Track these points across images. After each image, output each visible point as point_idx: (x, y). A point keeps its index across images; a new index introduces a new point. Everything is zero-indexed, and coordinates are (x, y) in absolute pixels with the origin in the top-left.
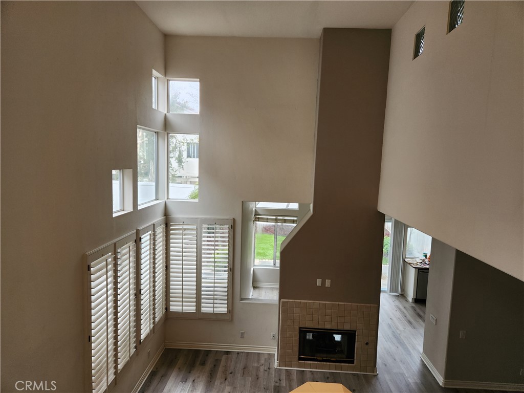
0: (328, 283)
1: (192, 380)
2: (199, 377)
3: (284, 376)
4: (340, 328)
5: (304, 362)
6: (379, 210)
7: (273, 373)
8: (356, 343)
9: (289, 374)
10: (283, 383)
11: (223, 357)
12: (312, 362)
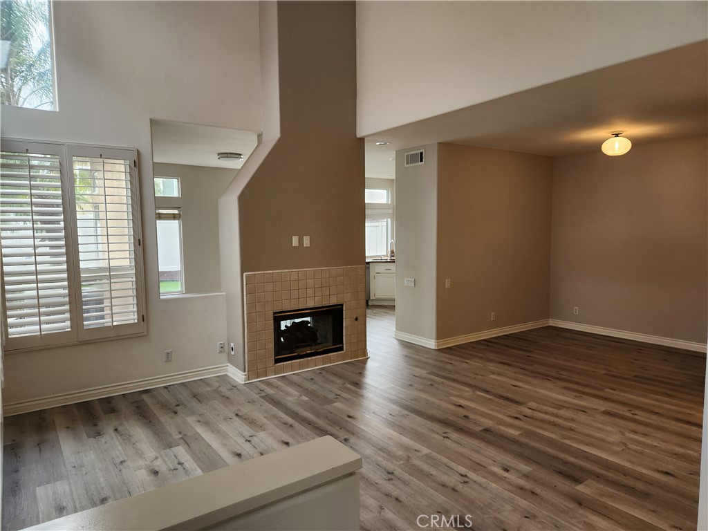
0: (307, 241)
1: (111, 431)
2: (121, 424)
3: (263, 387)
4: (325, 303)
5: (282, 363)
6: (359, 135)
7: (244, 388)
8: (344, 320)
9: (268, 383)
10: (270, 391)
11: (144, 397)
12: (293, 361)
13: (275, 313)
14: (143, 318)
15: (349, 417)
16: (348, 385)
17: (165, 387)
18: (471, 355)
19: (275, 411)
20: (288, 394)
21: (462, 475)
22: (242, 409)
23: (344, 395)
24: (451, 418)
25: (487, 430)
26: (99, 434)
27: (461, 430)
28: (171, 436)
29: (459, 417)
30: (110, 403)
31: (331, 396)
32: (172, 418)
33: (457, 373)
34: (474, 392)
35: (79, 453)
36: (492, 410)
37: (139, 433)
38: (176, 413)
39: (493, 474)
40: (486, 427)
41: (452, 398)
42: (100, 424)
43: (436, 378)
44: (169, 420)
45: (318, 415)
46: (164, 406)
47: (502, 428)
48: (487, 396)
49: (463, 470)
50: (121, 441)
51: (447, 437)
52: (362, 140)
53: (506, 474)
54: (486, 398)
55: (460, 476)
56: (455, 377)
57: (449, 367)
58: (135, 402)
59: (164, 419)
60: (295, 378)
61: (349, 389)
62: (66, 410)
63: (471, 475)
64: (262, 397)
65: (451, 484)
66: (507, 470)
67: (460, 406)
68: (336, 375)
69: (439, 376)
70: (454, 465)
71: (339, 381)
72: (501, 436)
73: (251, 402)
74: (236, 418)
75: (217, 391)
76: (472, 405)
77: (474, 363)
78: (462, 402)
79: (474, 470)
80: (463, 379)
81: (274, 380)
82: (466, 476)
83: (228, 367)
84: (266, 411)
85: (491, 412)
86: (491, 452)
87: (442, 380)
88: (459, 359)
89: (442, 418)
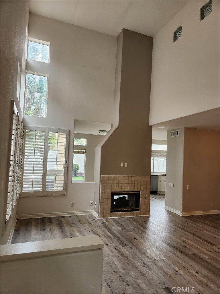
0: (126, 165)
1: (48, 229)
2: (52, 227)
3: (105, 221)
4: (132, 190)
5: (113, 213)
6: (150, 125)
7: (98, 220)
8: (140, 198)
9: (107, 220)
10: (107, 223)
11: (62, 219)
12: (118, 213)
13: (112, 192)
14: (65, 189)
15: (135, 238)
16: (138, 226)
17: (70, 216)
18: (198, 221)
19: (107, 231)
20: (113, 225)
21: (176, 271)
22: (94, 228)
23: (135, 229)
24: (179, 246)
25: (194, 254)
26: (44, 230)
27: (182, 252)
28: (67, 234)
29: (183, 247)
30: (51, 219)
31: (130, 229)
32: (69, 228)
33: (188, 227)
34: (194, 237)
35: (36, 235)
36: (199, 246)
37: (57, 231)
38: (71, 226)
39: (191, 273)
40: (194, 253)
41: (182, 238)
42: (45, 226)
43: (178, 228)
44: (68, 228)
45: (122, 236)
46: (68, 223)
47: (202, 254)
48: (199, 240)
49: (177, 269)
50: (50, 233)
51: (174, 254)
52: (151, 126)
53: (196, 274)
54: (198, 240)
55: (175, 271)
56: (187, 229)
57: (186, 224)
58: (59, 220)
59: (67, 228)
60: (118, 219)
61: (138, 227)
62: (36, 220)
63: (180, 272)
64: (103, 225)
65: (169, 274)
66: (197, 273)
67: (185, 242)
68: (135, 221)
69: (179, 228)
70: (173, 266)
71: (135, 223)
72: (200, 258)
73: (99, 226)
74: (91, 232)
75: (87, 220)
76: (191, 242)
77: (198, 224)
78: (187, 240)
79: (182, 270)
80: (190, 231)
81: (110, 219)
82: (177, 272)
83: (94, 212)
84: (103, 231)
85: (198, 247)
86: (193, 264)
87: (180, 230)
88: (191, 221)
89: (175, 246)
